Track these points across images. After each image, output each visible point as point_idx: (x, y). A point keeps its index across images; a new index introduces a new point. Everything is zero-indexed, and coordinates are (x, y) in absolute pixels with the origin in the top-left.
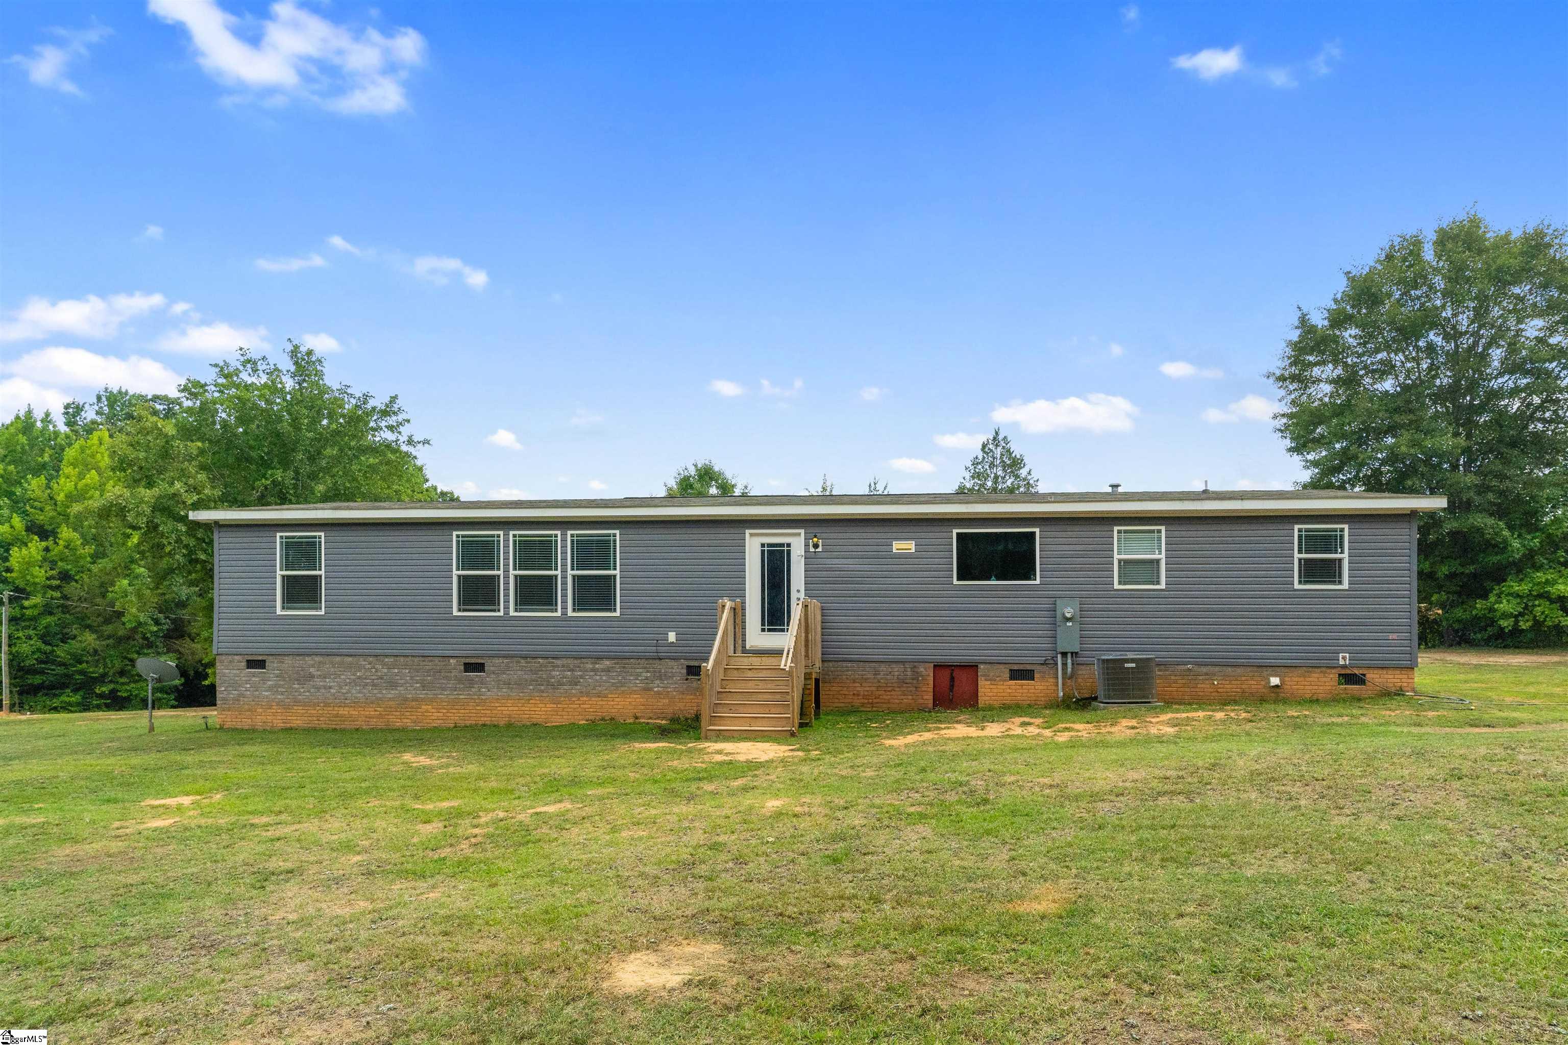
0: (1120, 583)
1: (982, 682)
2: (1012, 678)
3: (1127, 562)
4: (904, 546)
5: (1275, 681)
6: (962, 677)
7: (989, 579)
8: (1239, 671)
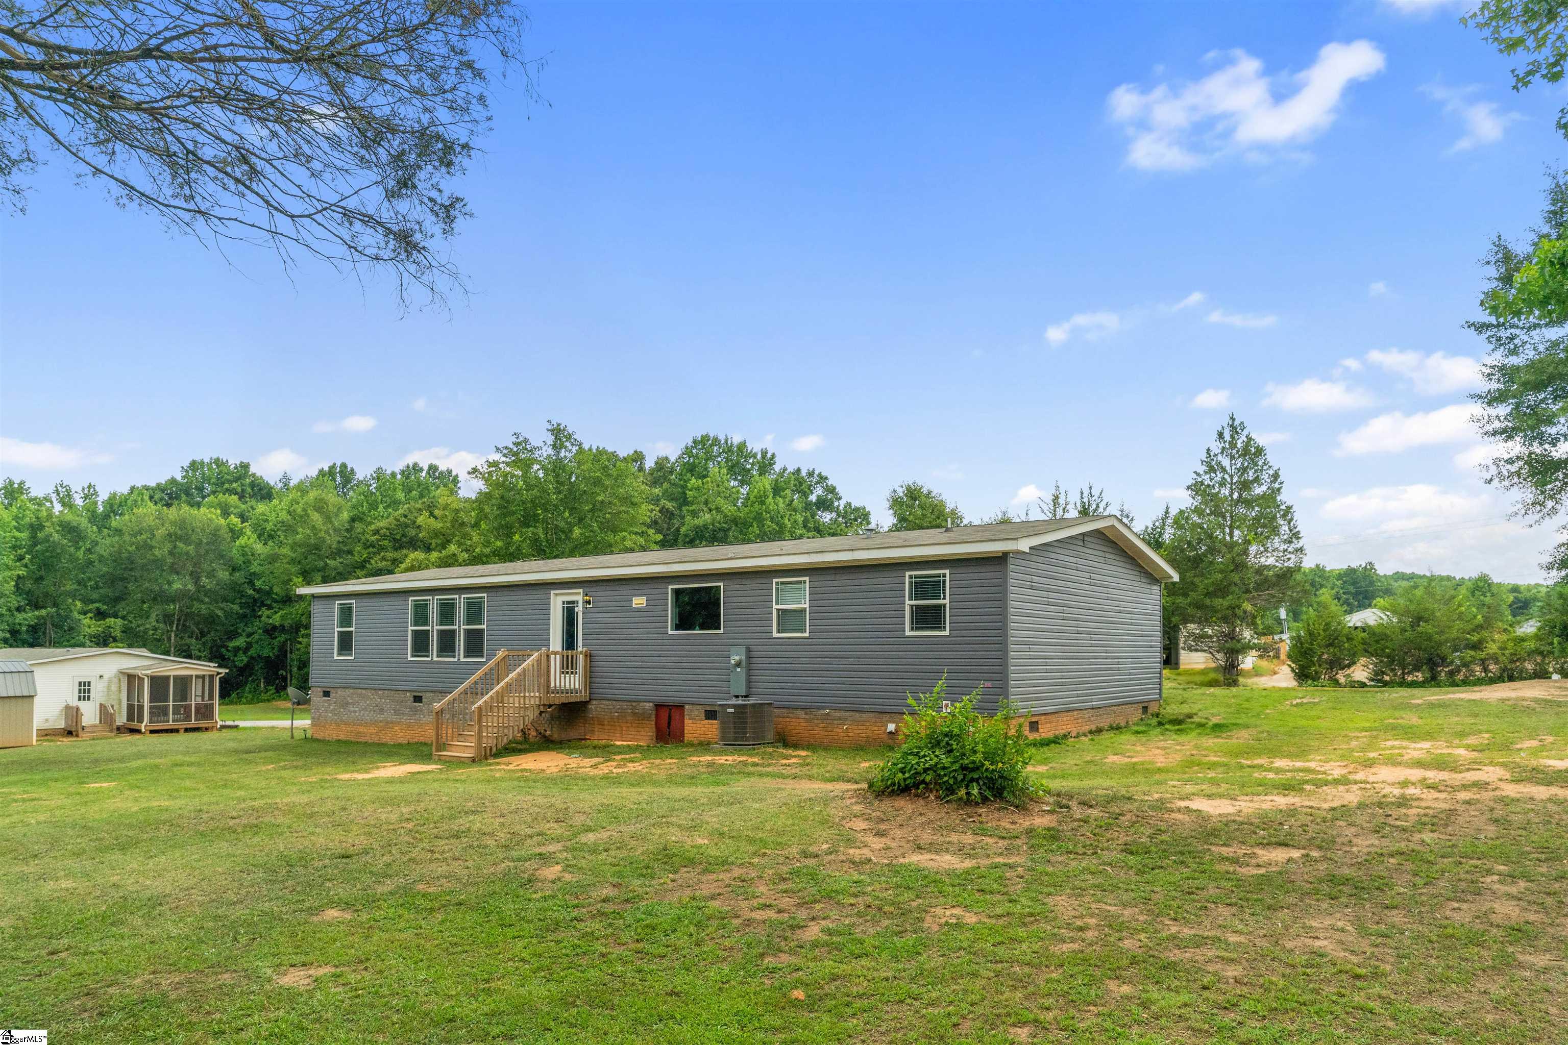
0: (779, 631)
1: (687, 722)
2: (707, 718)
3: (785, 612)
4: (639, 601)
5: (891, 727)
6: (676, 715)
7: (694, 629)
8: (865, 716)
